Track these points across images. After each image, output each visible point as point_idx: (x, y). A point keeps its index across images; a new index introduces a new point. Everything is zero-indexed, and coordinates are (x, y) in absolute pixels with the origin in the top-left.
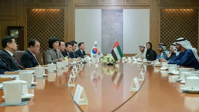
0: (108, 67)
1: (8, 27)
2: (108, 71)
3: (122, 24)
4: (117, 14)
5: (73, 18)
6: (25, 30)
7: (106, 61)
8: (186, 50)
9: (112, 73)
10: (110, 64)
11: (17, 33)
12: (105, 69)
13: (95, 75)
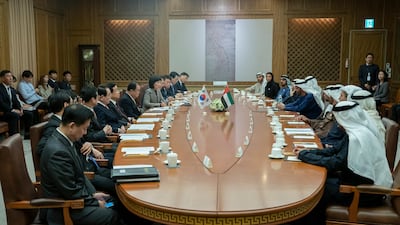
0: (217, 114)
1: (79, 46)
2: (217, 118)
3: (234, 40)
4: (227, 26)
5: (166, 32)
6: (102, 50)
7: (214, 107)
8: (307, 94)
9: (221, 120)
10: (219, 111)
11: (91, 53)
12: (214, 116)
13: (202, 124)
